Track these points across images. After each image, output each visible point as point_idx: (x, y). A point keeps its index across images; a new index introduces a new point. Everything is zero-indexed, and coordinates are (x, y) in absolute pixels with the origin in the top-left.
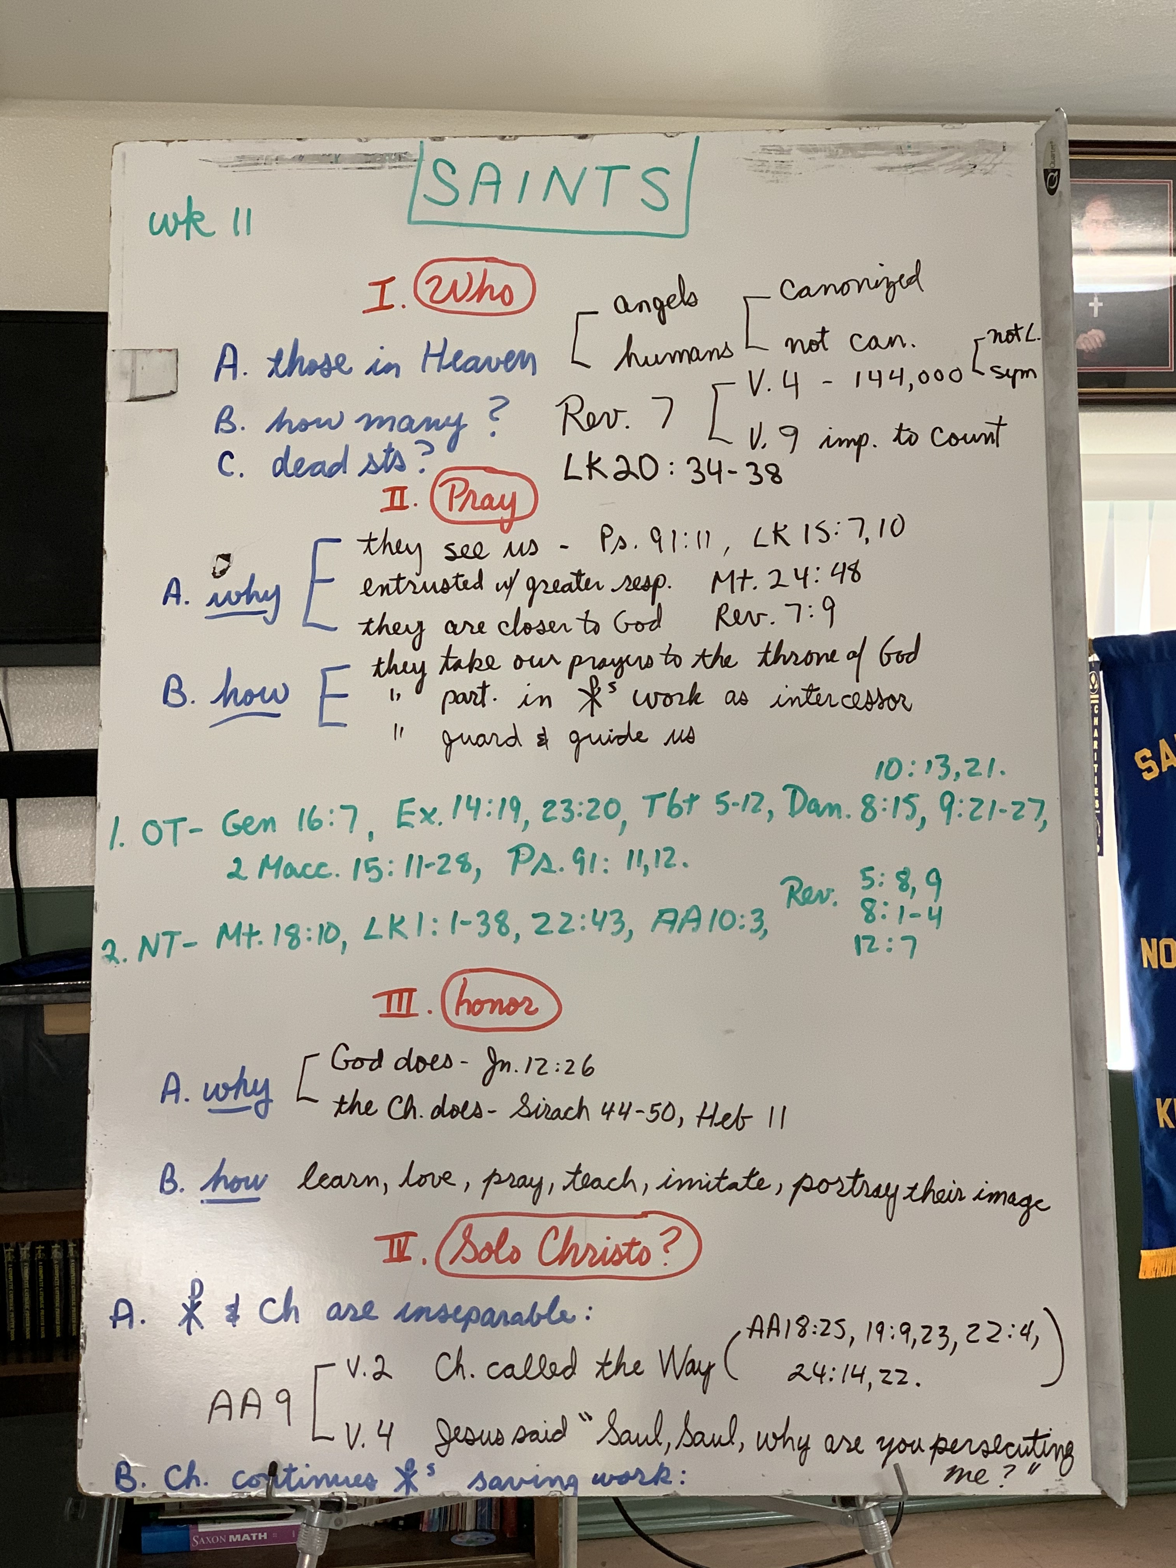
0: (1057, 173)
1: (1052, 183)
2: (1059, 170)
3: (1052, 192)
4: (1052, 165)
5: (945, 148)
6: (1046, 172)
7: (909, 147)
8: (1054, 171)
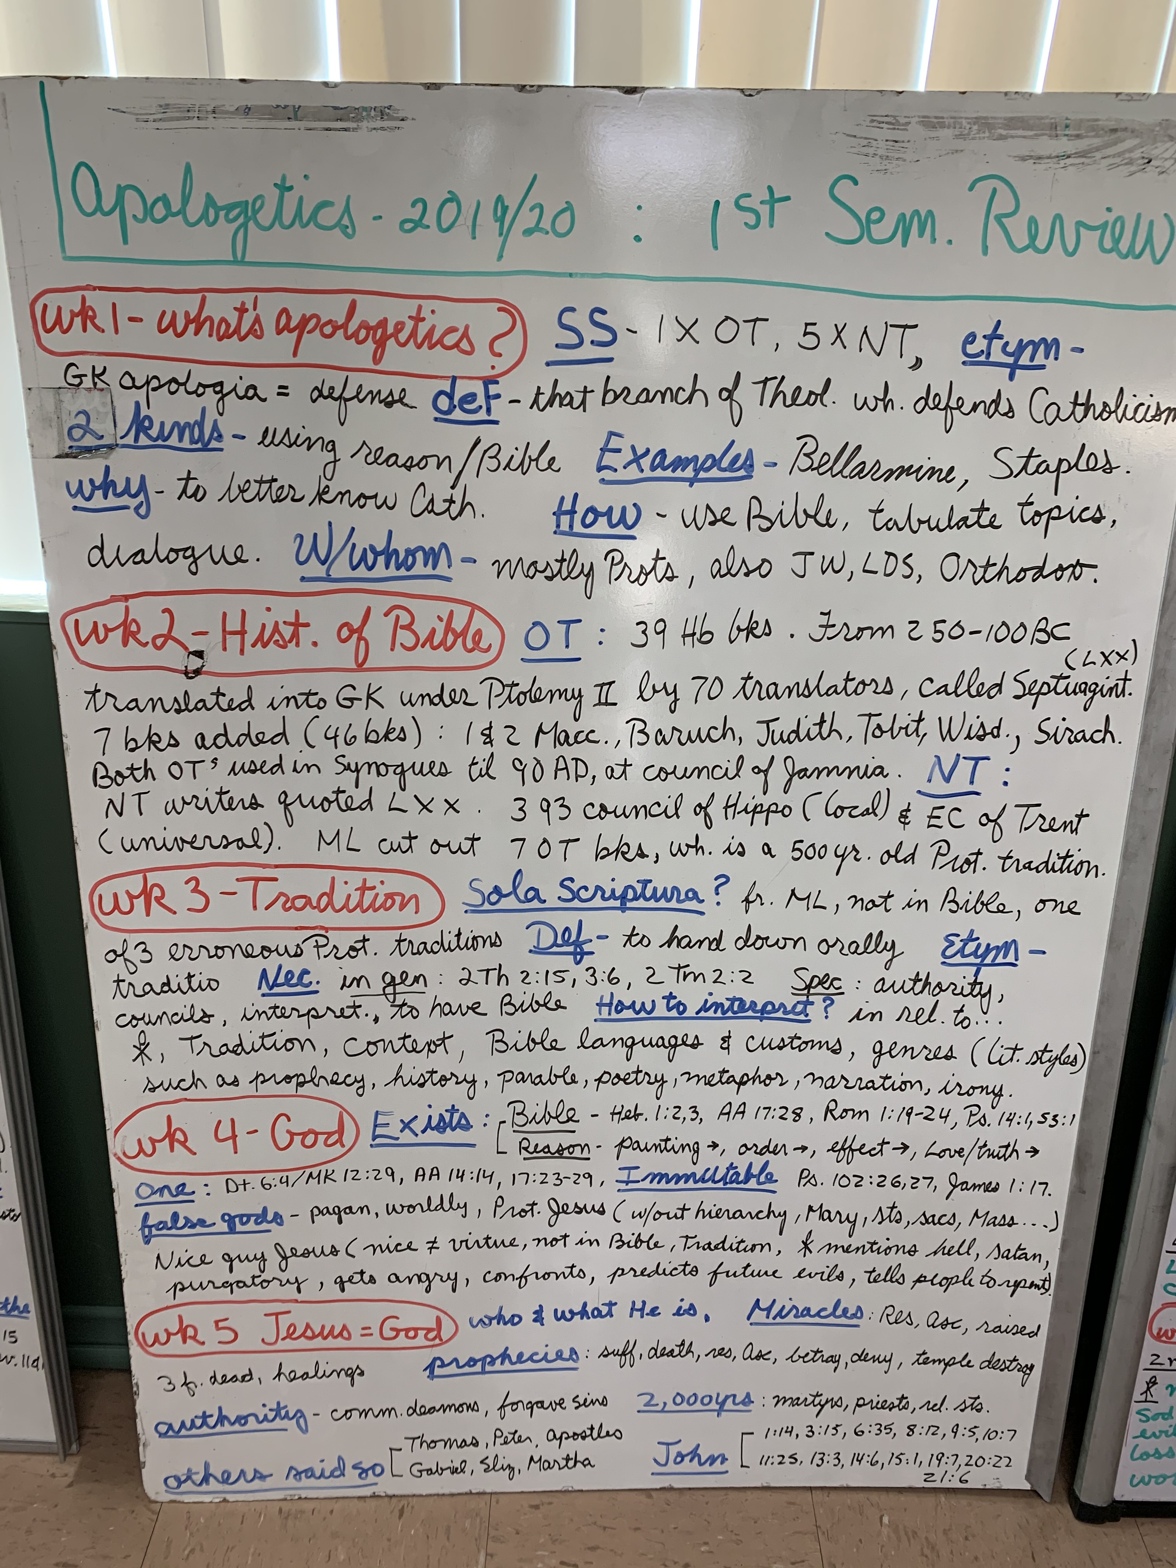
5: (1115, 130)
7: (1067, 126)
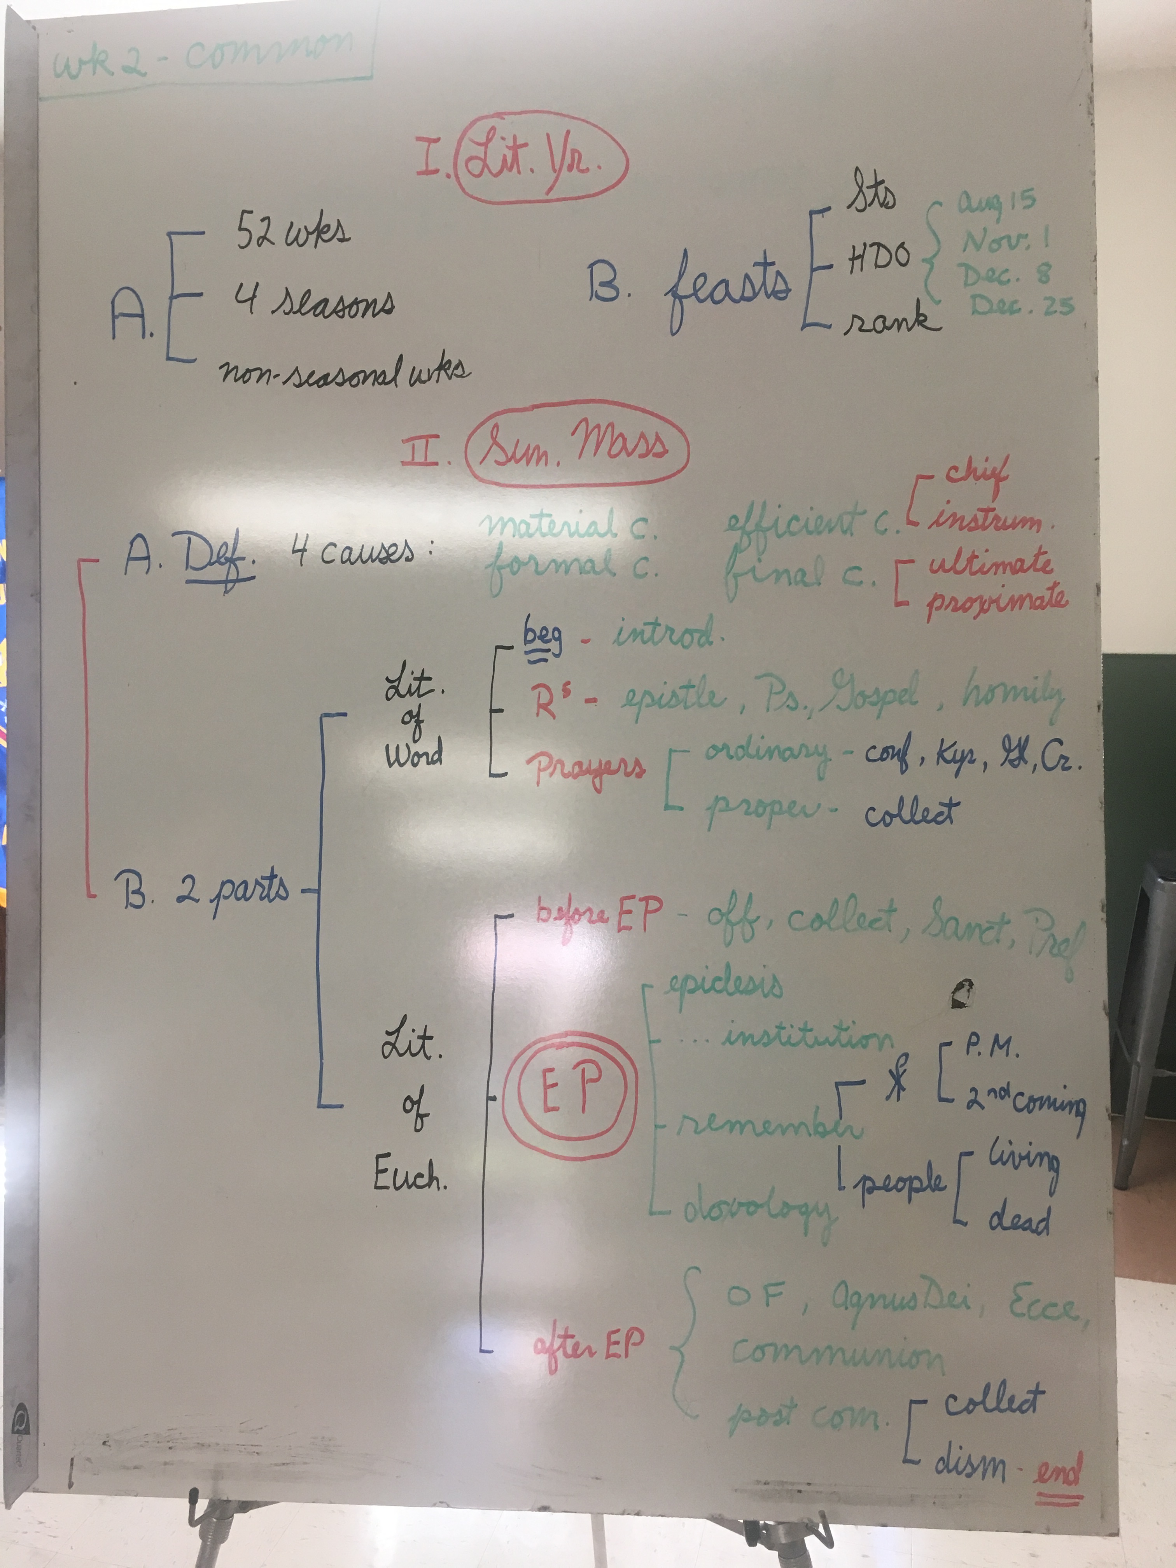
0: (16, 1429)
1: (22, 1416)
2: (13, 1432)
3: (21, 1407)
4: (20, 1438)
5: (135, 1468)
6: (27, 1431)
8: (18, 1432)
